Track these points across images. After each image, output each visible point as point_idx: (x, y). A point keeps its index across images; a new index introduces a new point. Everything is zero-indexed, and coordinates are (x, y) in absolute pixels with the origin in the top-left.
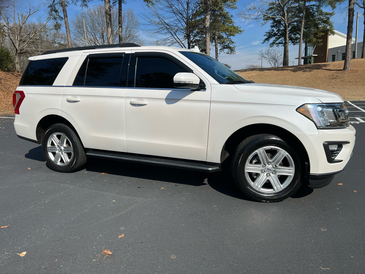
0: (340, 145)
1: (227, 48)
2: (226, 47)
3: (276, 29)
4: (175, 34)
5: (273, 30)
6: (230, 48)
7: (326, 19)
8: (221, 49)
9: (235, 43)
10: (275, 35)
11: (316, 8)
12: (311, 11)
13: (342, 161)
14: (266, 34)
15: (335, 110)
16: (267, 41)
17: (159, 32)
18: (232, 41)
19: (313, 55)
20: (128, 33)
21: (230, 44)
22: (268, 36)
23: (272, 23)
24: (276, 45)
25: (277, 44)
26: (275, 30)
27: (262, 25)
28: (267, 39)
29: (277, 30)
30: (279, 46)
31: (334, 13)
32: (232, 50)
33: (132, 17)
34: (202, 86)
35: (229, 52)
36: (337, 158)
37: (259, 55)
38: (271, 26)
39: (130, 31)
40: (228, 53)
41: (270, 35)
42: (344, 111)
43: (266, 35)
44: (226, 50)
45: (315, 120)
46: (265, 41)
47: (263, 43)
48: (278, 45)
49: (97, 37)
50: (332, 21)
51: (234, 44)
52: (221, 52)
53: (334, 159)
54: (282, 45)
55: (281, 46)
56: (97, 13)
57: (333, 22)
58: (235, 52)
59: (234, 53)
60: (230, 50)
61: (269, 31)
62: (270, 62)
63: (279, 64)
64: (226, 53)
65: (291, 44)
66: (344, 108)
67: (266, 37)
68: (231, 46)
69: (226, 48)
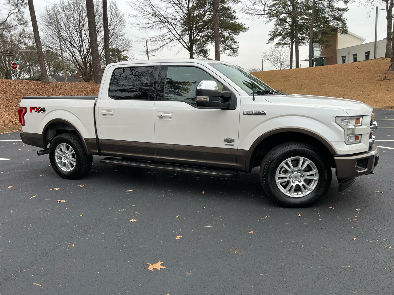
1: (229, 49)
4: (174, 29)
6: (232, 48)
7: (338, 16)
11: (327, 4)
12: (322, 6)
17: (154, 27)
20: (111, 31)
22: (272, 36)
23: (276, 21)
31: (348, 9)
33: (115, 12)
39: (114, 28)
41: (274, 35)
43: (270, 34)
49: (73, 35)
50: (345, 18)
54: (287, 45)
55: (286, 47)
56: (72, 6)
57: (347, 19)
60: (232, 51)
62: (275, 64)
63: (285, 67)
68: (234, 46)
69: (227, 49)
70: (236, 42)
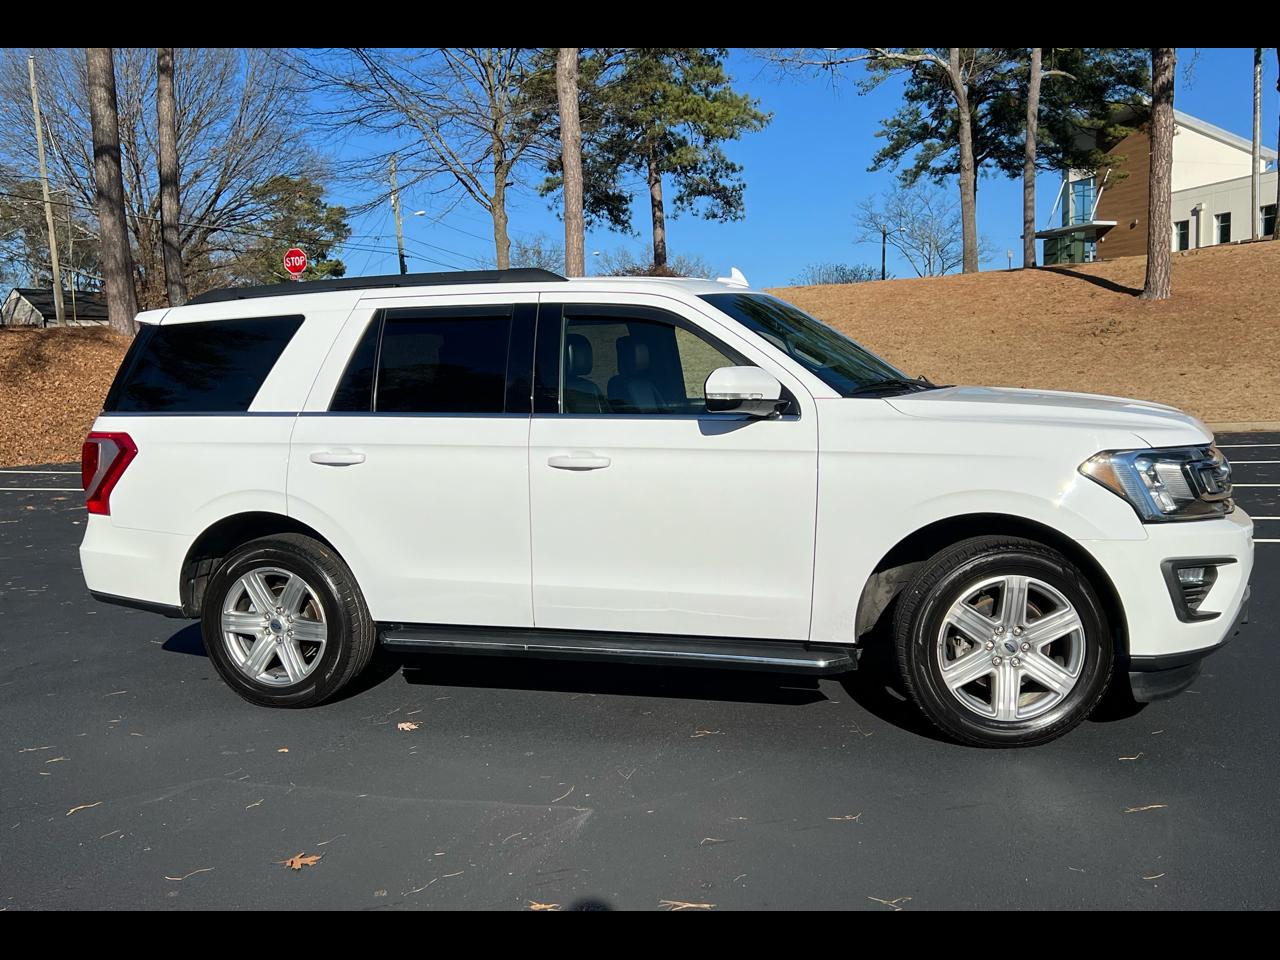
0: (1209, 566)
2: (703, 190)
3: (930, 106)
5: (917, 114)
8: (680, 199)
9: (742, 168)
10: (925, 132)
13: (1217, 615)
14: (886, 129)
15: (1188, 467)
16: (889, 162)
18: (729, 160)
19: (1095, 223)
21: (721, 177)
24: (934, 179)
25: (935, 172)
26: (926, 112)
27: (860, 89)
28: (892, 153)
29: (931, 111)
30: (945, 182)
32: (729, 200)
34: (787, 406)
35: (716, 210)
36: (1204, 607)
37: (860, 222)
38: (907, 94)
40: (715, 216)
42: (1215, 468)
44: (703, 203)
45: (1132, 497)
46: (881, 161)
47: (874, 169)
48: (941, 180)
51: (735, 176)
52: (680, 212)
53: (1195, 611)
58: (743, 210)
59: (740, 213)
61: (897, 118)
64: (701, 214)
65: (995, 175)
66: (1215, 459)
67: (886, 144)
70: (731, 168)
